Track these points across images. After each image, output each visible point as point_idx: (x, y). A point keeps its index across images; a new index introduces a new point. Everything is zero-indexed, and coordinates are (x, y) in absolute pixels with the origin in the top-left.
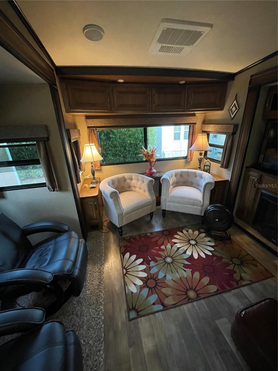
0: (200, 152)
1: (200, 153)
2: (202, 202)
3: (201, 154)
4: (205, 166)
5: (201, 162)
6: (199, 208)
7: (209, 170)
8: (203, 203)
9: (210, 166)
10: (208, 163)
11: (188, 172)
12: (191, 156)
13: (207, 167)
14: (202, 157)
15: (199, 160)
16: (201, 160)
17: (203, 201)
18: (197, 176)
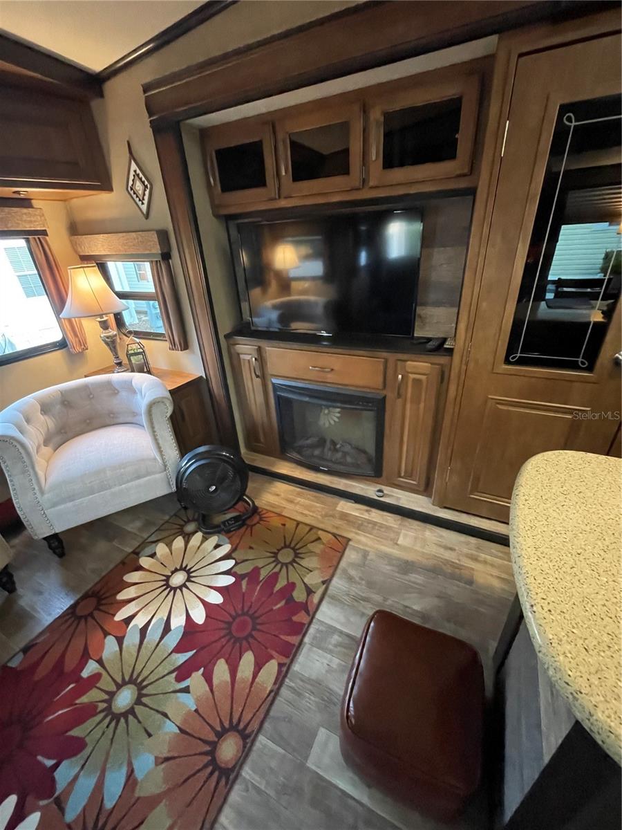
0: (99, 319)
1: (100, 322)
2: (158, 458)
3: (105, 325)
4: (129, 356)
5: (115, 347)
6: (158, 476)
7: (146, 363)
8: (163, 459)
9: (143, 353)
10: (134, 346)
11: (85, 387)
12: (76, 335)
13: (135, 357)
14: (113, 331)
15: (107, 343)
16: (114, 342)
17: (162, 455)
18: (118, 392)
